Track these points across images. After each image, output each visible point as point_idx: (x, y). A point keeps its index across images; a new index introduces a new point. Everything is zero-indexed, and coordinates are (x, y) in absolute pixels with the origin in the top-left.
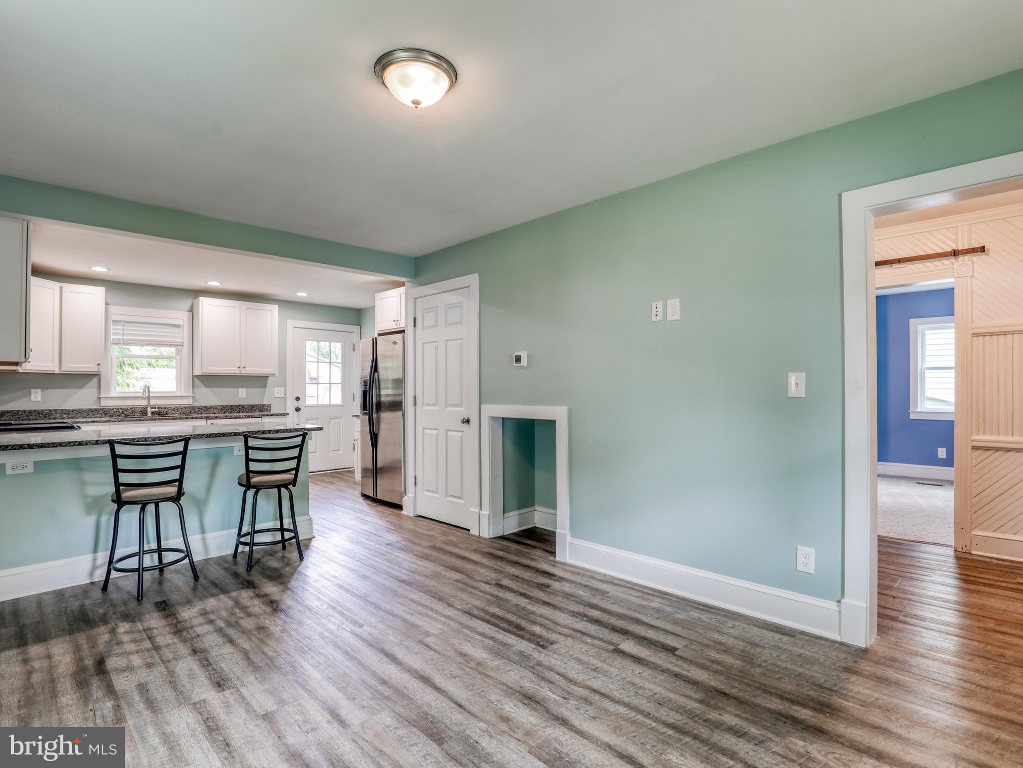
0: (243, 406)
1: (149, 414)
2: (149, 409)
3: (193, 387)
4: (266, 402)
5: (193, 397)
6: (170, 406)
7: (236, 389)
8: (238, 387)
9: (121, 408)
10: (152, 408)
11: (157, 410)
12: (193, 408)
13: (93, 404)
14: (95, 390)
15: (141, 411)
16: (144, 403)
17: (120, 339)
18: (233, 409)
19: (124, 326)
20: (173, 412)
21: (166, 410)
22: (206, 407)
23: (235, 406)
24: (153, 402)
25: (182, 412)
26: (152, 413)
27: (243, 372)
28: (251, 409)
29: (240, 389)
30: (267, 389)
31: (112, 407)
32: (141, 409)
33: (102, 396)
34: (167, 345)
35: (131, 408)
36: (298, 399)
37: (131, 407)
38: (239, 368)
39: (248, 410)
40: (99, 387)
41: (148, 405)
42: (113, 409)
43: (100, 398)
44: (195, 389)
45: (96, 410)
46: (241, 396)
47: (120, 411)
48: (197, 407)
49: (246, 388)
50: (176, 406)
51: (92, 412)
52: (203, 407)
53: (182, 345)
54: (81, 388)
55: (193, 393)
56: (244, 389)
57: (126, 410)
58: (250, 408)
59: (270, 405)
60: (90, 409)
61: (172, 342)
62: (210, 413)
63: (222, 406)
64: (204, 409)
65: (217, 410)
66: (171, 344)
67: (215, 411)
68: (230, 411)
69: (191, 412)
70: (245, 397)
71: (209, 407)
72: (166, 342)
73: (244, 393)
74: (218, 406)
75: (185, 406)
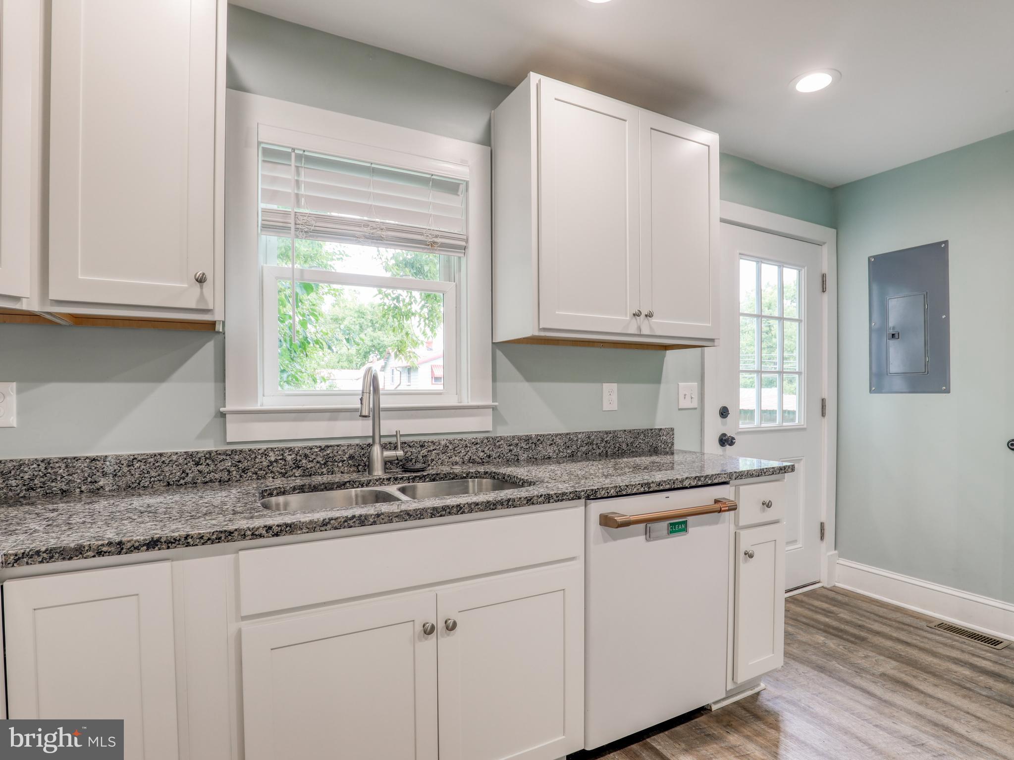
0: (615, 436)
1: (378, 471)
2: (376, 450)
3: (494, 379)
4: (660, 423)
5: (494, 408)
6: (434, 439)
7: (597, 385)
8: (602, 381)
9: (290, 450)
10: (384, 447)
11: (400, 453)
12: (494, 442)
13: (202, 436)
14: (209, 387)
15: (351, 457)
16: (360, 429)
17: (286, 214)
18: (592, 444)
19: (298, 174)
20: (444, 457)
21: (424, 452)
22: (528, 439)
23: (597, 435)
24: (388, 427)
25: (466, 458)
26: (388, 464)
29: (605, 385)
30: (663, 386)
31: (264, 447)
32: (351, 452)
33: (229, 407)
35: (322, 449)
36: (724, 413)
37: (323, 444)
39: (624, 447)
40: (221, 376)
41: (373, 437)
42: (265, 454)
43: (223, 415)
44: (499, 384)
45: (209, 456)
47: (289, 458)
48: (503, 439)
49: (617, 382)
50: (451, 437)
51: (197, 464)
52: (520, 438)
53: (465, 248)
54: (162, 377)
55: (495, 397)
56: (614, 386)
57: (306, 456)
58: (629, 442)
59: (672, 430)
60: (190, 455)
61: (436, 237)
62: (539, 456)
63: (567, 434)
64: (523, 445)
65: (555, 448)
66: (434, 242)
67: (550, 451)
68: (584, 449)
69: (489, 457)
70: (616, 409)
71: (535, 441)
72: (422, 234)
73: (615, 397)
74: (557, 435)
75: (475, 436)
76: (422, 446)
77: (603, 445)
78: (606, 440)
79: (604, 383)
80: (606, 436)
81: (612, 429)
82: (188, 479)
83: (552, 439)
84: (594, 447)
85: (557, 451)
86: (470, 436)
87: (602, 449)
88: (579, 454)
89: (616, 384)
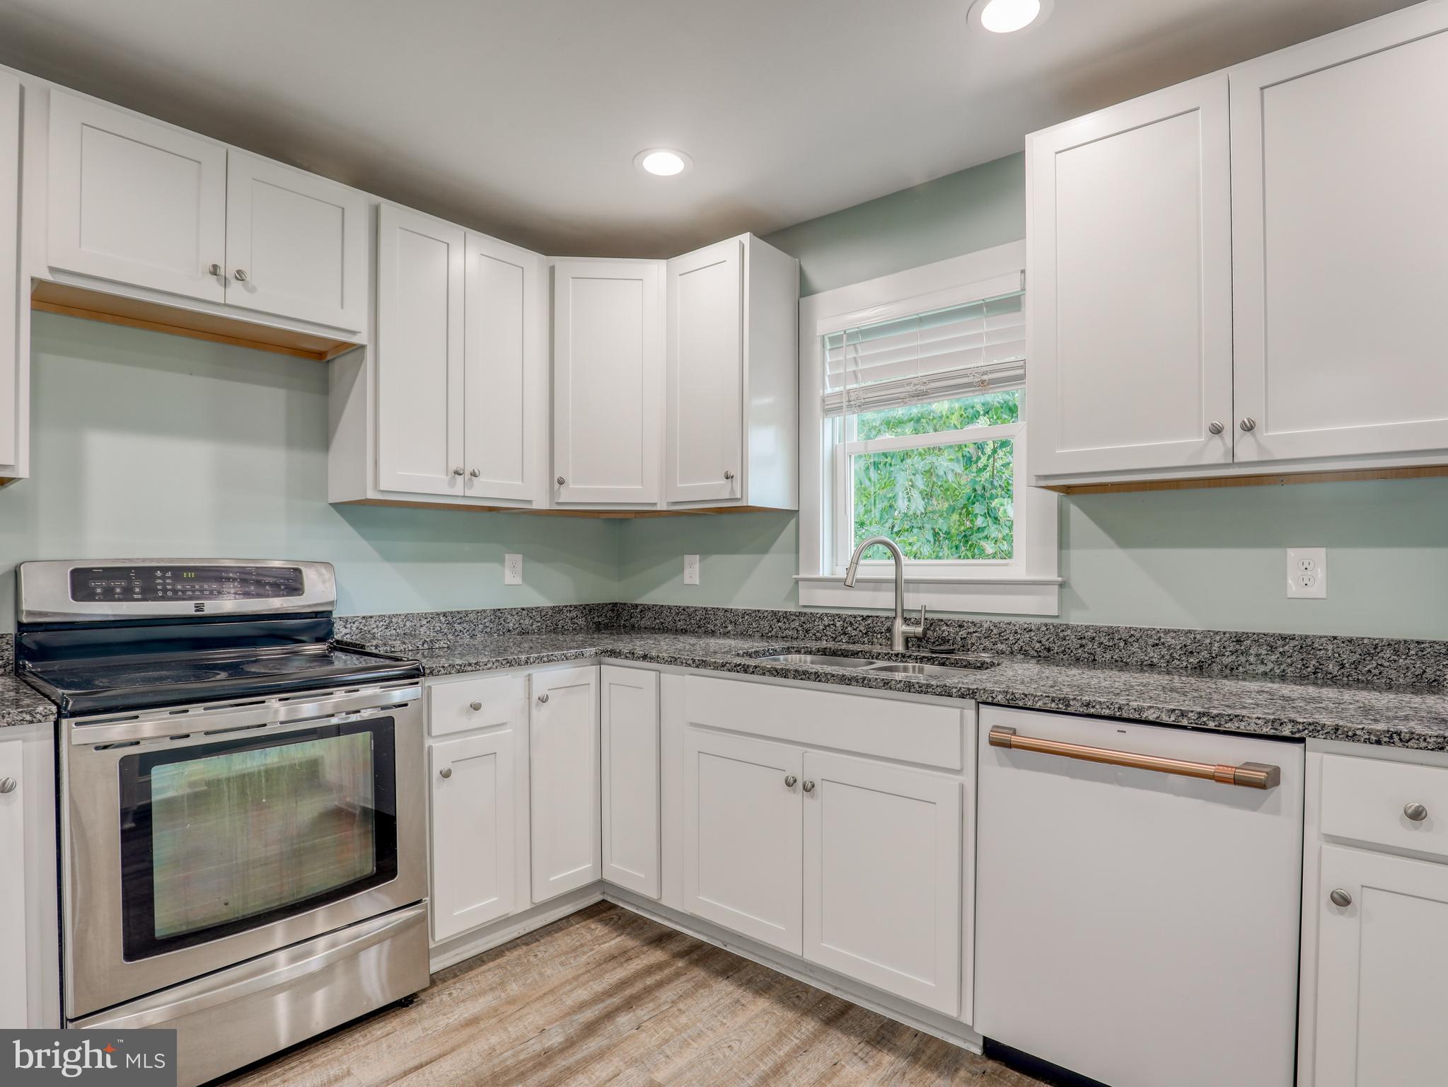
0: (1306, 645)
1: (899, 647)
2: (898, 624)
3: (1063, 544)
5: (1062, 586)
6: (977, 619)
9: (839, 616)
10: (907, 622)
11: (924, 629)
12: (1059, 631)
13: (782, 599)
14: (789, 560)
15: (883, 632)
16: (884, 600)
17: (843, 393)
18: (1247, 653)
19: (856, 351)
20: (987, 643)
21: (963, 633)
22: (1111, 632)
23: (1258, 638)
24: (913, 601)
25: (1016, 647)
27: (1247, 451)
28: (1356, 664)
29: (1292, 553)
31: (821, 611)
33: (801, 575)
34: (969, 385)
35: (864, 619)
37: (865, 613)
38: (1217, 430)
39: (1332, 667)
40: (796, 551)
41: (896, 610)
42: (821, 618)
43: (797, 581)
44: (1075, 554)
45: (786, 616)
46: (1293, 589)
47: (838, 624)
48: (1074, 629)
49: (1328, 545)
50: (996, 619)
51: (779, 621)
52: (1098, 630)
53: (1021, 378)
54: (764, 550)
55: (1061, 570)
56: (1318, 555)
57: (851, 624)
58: (1348, 658)
60: (774, 613)
61: (985, 373)
62: (1133, 660)
63: (1190, 632)
64: (1105, 640)
65: (1164, 651)
66: (983, 382)
67: (1154, 655)
68: (1226, 660)
69: (1049, 650)
70: (1323, 595)
71: (1124, 636)
72: (966, 376)
73: (1320, 573)
74: (1167, 632)
75: (1028, 620)
76: (961, 626)
77: (1273, 658)
78: (1281, 650)
79: (1289, 547)
80: (1280, 643)
81: (1298, 632)
82: (773, 633)
83: (1156, 639)
84: (1252, 659)
85: (1167, 657)
86: (1022, 620)
87: (1270, 666)
88: (1216, 668)
89: (1324, 550)
